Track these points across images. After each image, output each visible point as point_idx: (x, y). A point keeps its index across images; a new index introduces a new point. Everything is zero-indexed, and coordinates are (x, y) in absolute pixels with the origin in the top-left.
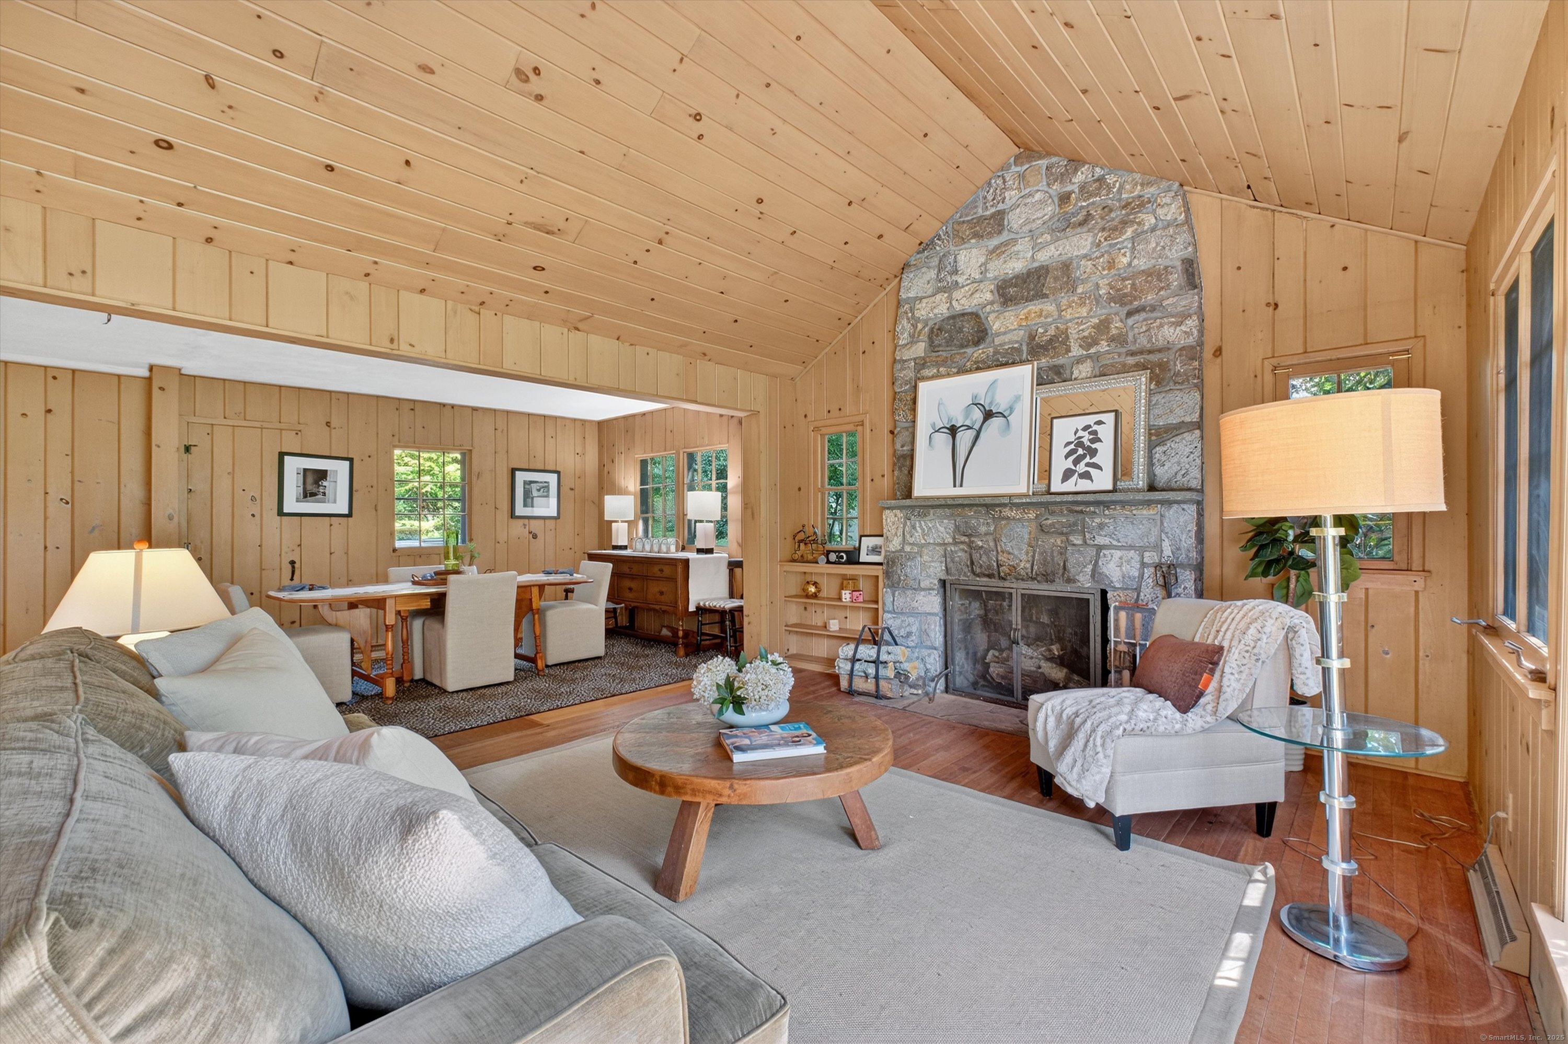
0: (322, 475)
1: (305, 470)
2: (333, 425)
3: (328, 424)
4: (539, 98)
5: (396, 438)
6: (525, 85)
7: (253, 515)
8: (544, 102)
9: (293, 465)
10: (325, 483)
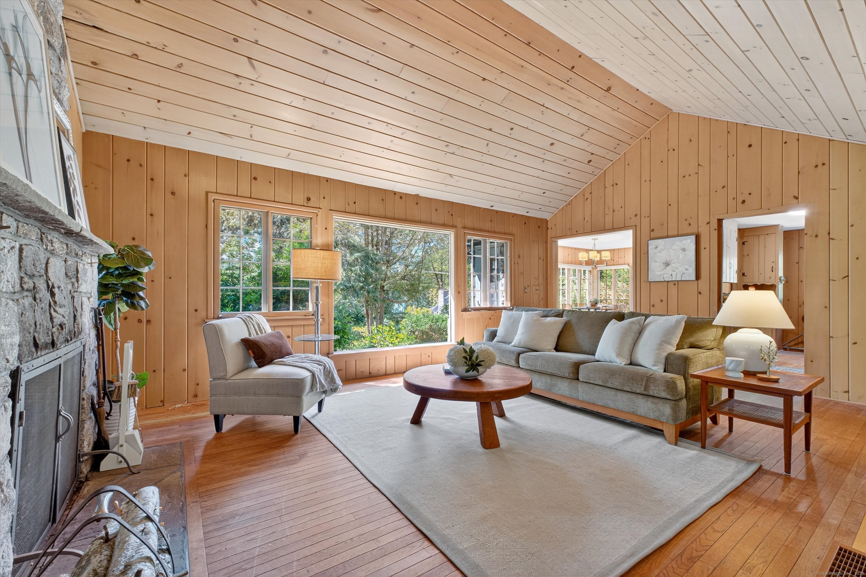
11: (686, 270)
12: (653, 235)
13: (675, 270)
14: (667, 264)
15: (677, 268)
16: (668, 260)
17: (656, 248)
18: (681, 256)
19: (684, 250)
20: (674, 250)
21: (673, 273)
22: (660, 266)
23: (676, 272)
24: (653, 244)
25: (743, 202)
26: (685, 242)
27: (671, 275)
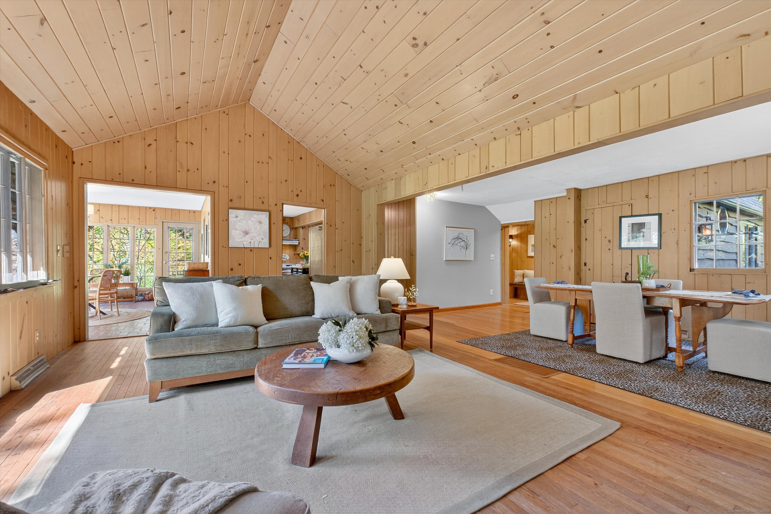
0: (641, 226)
1: (633, 224)
2: (649, 197)
3: (647, 197)
4: (426, 44)
5: (693, 195)
6: (419, 47)
7: (609, 249)
8: (428, 43)
9: (626, 222)
10: (644, 230)
11: (262, 239)
12: (231, 204)
13: (253, 238)
14: (246, 233)
15: (255, 237)
16: (247, 229)
17: (237, 217)
18: (258, 227)
19: (260, 222)
20: (252, 221)
21: (251, 241)
22: (240, 234)
23: (254, 241)
24: (233, 213)
25: (298, 195)
26: (260, 216)
27: (250, 242)
